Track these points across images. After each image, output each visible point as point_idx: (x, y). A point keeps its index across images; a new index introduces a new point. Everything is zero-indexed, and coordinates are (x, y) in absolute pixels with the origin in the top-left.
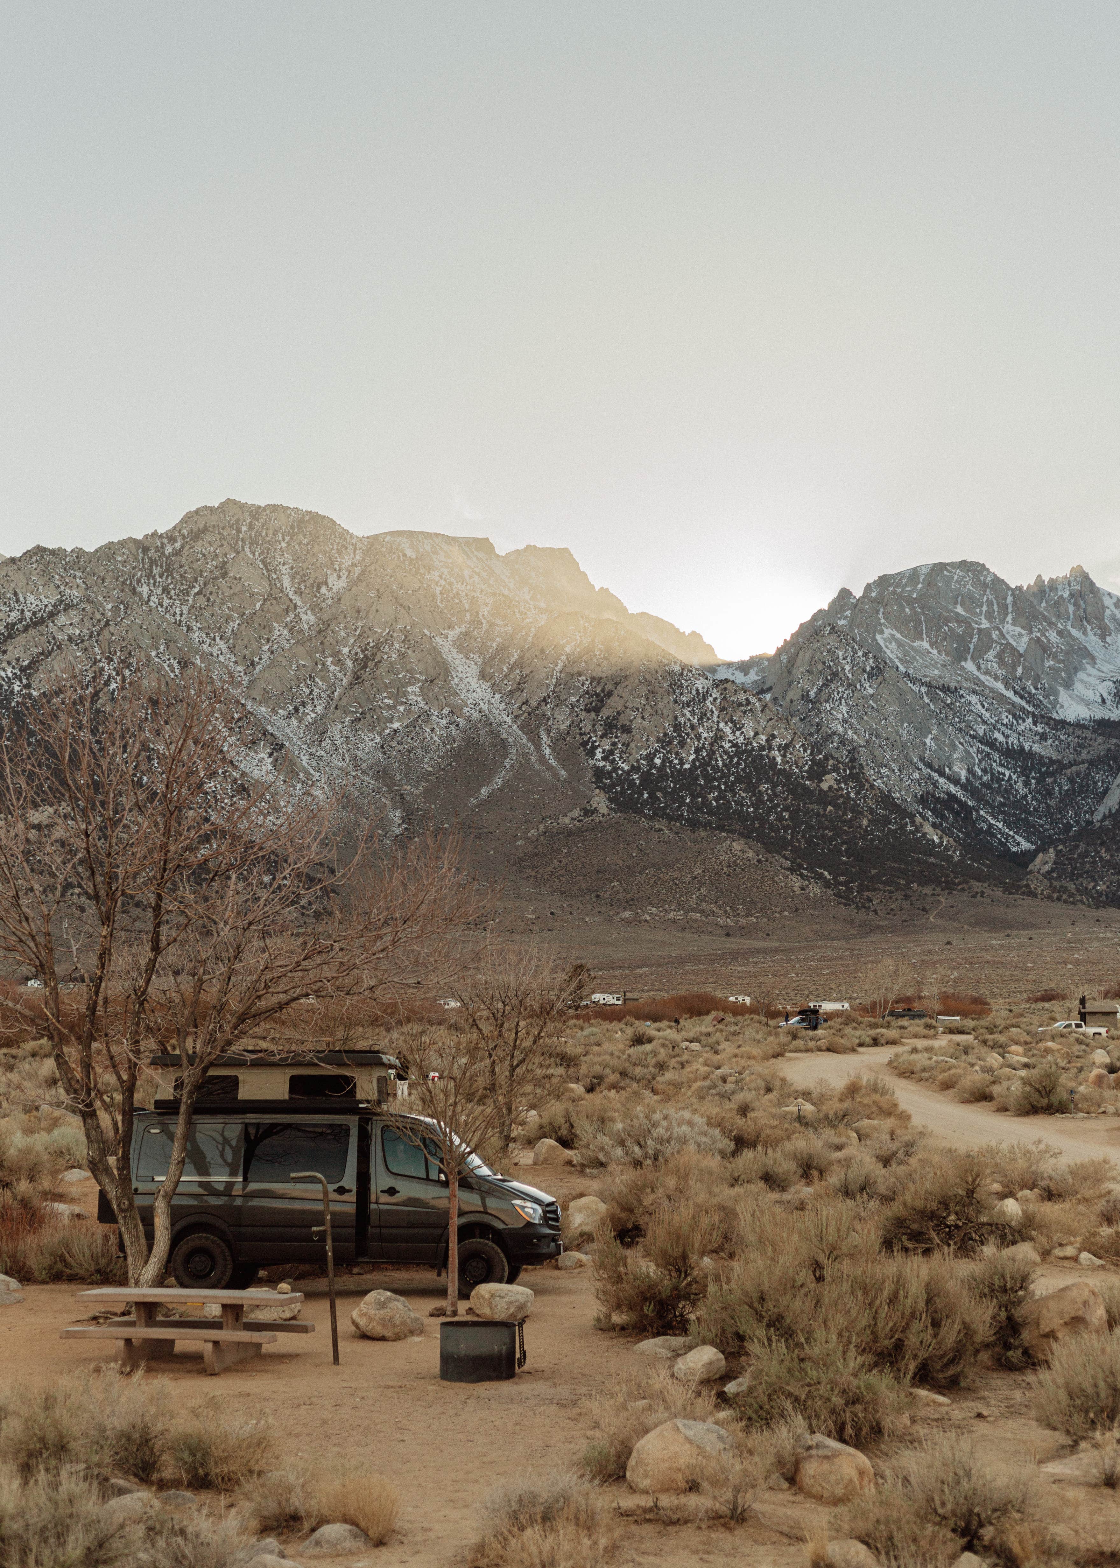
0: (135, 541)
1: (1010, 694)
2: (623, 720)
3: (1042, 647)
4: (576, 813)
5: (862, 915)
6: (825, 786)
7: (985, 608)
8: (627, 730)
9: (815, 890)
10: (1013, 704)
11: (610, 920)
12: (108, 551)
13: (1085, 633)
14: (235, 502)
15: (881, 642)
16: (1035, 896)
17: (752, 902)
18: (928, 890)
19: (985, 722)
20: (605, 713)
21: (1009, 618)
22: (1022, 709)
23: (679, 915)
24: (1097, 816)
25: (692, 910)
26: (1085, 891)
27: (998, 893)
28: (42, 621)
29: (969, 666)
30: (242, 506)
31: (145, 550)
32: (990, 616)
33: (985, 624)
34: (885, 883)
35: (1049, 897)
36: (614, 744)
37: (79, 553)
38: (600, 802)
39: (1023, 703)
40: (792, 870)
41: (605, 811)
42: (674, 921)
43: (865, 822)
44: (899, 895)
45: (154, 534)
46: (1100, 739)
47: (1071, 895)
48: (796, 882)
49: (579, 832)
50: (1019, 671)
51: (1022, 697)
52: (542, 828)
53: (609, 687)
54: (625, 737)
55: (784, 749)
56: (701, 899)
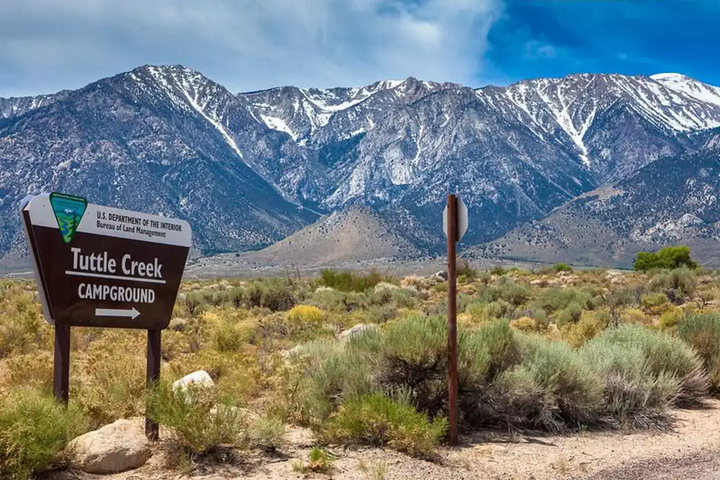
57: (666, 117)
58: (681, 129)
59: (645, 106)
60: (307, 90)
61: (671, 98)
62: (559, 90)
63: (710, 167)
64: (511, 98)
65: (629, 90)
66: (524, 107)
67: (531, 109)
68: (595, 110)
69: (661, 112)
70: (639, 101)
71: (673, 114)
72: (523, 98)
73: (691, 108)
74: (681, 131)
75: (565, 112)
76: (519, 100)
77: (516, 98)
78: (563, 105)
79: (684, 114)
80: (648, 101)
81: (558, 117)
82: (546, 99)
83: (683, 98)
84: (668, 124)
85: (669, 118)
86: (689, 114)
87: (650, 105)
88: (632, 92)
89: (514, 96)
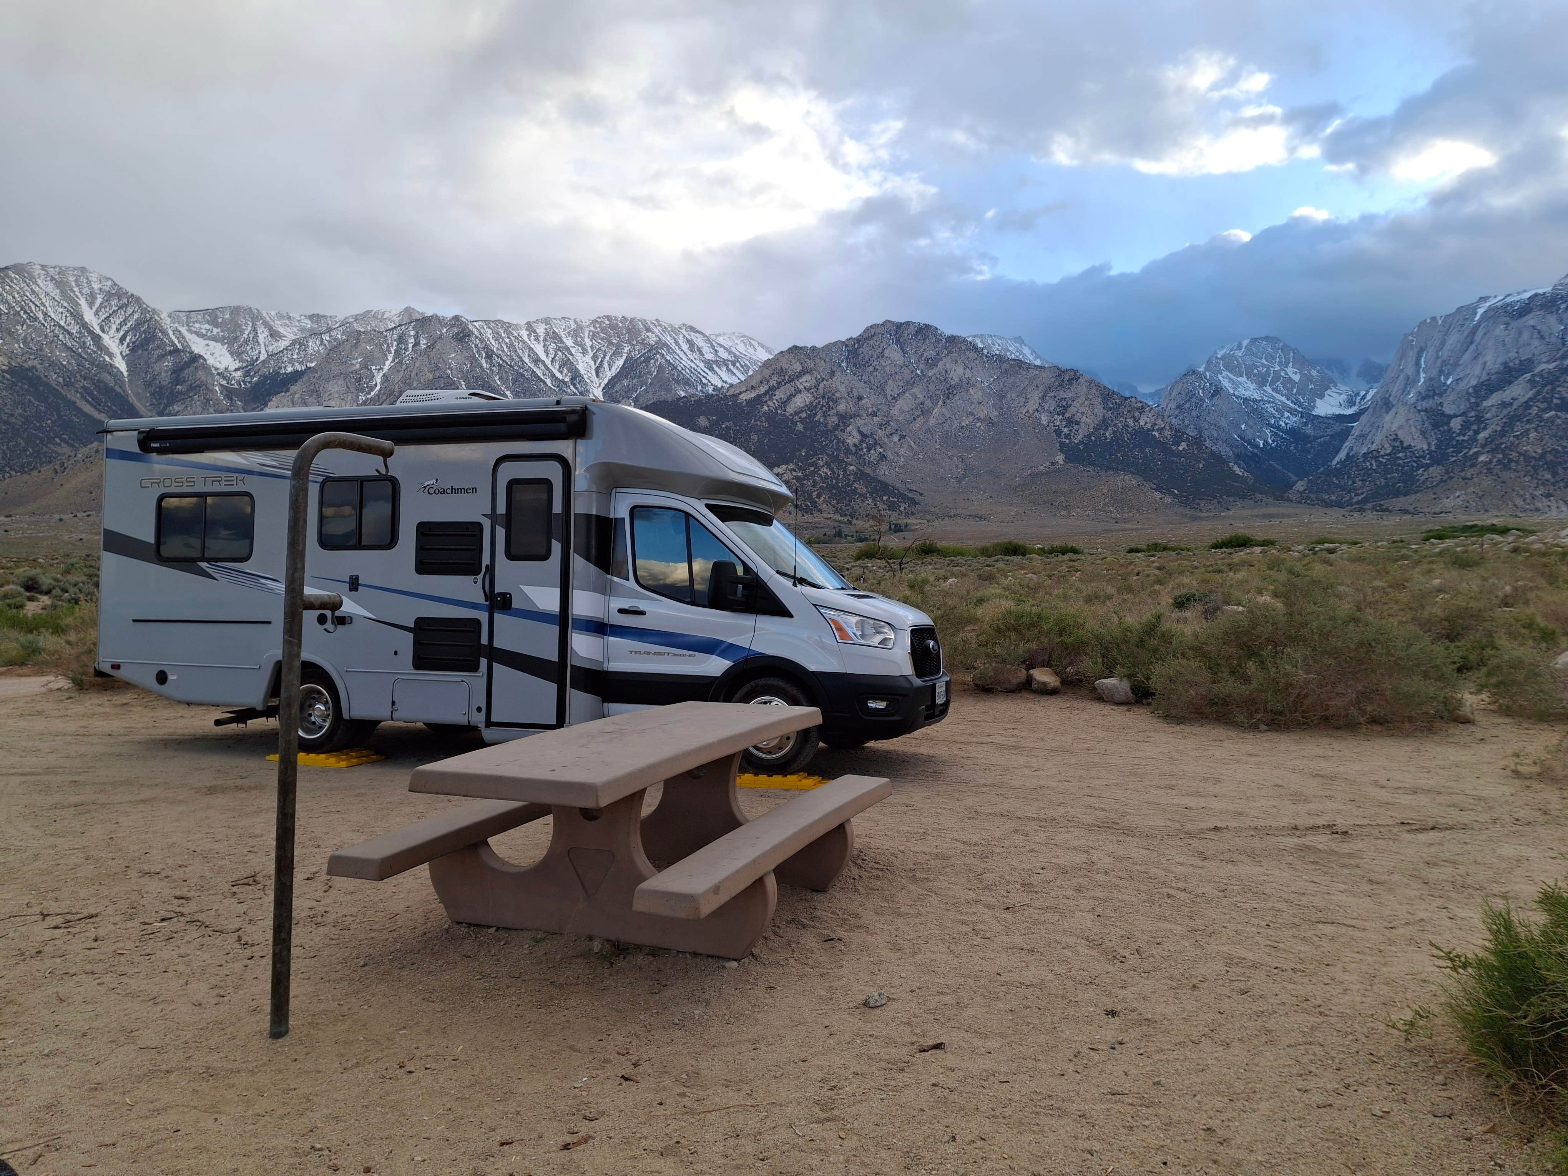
0: (842, 342)
1: (1289, 403)
2: (1076, 418)
3: (1309, 379)
4: (1047, 464)
5: (1192, 512)
6: (1181, 448)
7: (1278, 360)
8: (1078, 423)
9: (1168, 499)
10: (1291, 408)
11: (1055, 515)
12: (829, 347)
13: (1333, 372)
14: (889, 321)
15: (1221, 379)
16: (1292, 501)
17: (1133, 506)
18: (1232, 499)
19: (1275, 417)
20: (1067, 415)
21: (1291, 364)
22: (1296, 410)
23: (1091, 513)
24: (1334, 463)
25: (1099, 510)
26: (1323, 501)
27: (1271, 500)
28: (793, 380)
29: (1268, 389)
30: (893, 323)
31: (847, 346)
32: (1280, 363)
33: (1277, 368)
34: (1208, 496)
35: (1300, 502)
36: (1071, 430)
37: (814, 349)
38: (1060, 458)
39: (1296, 407)
40: (1156, 490)
41: (1061, 462)
42: (1088, 516)
43: (1201, 466)
44: (1215, 501)
45: (851, 338)
46: (1338, 424)
47: (1312, 501)
48: (1158, 495)
49: (1048, 473)
50: (1295, 390)
51: (1295, 404)
52: (1029, 472)
53: (1070, 402)
54: (1076, 427)
55: (1160, 430)
56: (1106, 505)
57: (707, 371)
58: (719, 384)
59: (684, 358)
60: (273, 313)
61: (716, 351)
62: (587, 334)
63: (712, 415)
64: (526, 338)
65: (669, 338)
66: (539, 349)
67: (547, 353)
68: (624, 358)
69: (702, 365)
70: (678, 352)
71: (716, 368)
72: (541, 339)
73: (738, 364)
74: (719, 386)
75: (588, 358)
76: (535, 340)
77: (532, 338)
78: (589, 349)
79: (728, 370)
80: (688, 352)
81: (580, 361)
82: (569, 342)
83: (730, 352)
84: (705, 378)
85: (709, 373)
86: (735, 371)
87: (690, 356)
88: (672, 341)
89: (529, 336)
